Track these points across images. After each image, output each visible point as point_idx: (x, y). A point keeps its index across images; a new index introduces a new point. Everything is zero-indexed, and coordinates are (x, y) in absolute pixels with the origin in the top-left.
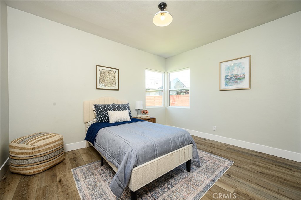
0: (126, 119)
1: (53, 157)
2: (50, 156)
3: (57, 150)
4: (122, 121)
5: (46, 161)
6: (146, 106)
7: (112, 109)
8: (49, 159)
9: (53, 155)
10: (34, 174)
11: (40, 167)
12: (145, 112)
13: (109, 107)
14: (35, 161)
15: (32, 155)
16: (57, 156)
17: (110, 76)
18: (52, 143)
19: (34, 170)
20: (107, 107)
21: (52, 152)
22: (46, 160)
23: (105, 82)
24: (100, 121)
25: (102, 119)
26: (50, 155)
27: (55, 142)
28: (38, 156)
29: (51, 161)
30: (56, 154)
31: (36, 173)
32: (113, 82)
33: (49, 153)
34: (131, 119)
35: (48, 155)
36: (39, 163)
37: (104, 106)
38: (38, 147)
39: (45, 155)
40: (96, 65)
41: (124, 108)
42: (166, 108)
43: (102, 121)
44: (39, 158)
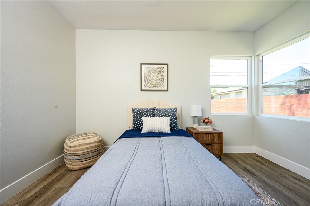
0: (163, 129)
1: (86, 158)
2: (83, 157)
3: (91, 152)
4: (158, 132)
5: (80, 161)
6: (211, 112)
7: (149, 114)
8: (83, 159)
9: (87, 156)
10: (72, 169)
11: (75, 165)
12: (206, 121)
13: (146, 111)
14: (72, 159)
15: (70, 153)
16: (91, 158)
17: (157, 74)
18: (86, 145)
19: (72, 166)
20: (144, 111)
21: (86, 153)
22: (80, 159)
23: (150, 82)
24: (134, 128)
25: (137, 125)
26: (84, 155)
27: (89, 144)
28: (74, 155)
29: (84, 162)
30: (90, 155)
31: (73, 169)
32: (160, 80)
33: (82, 154)
34: (171, 130)
35: (82, 156)
36: (75, 161)
37: (141, 110)
38: (74, 147)
39: (79, 154)
40: (141, 64)
41: (165, 113)
42: (254, 116)
43: (137, 128)
44: (75, 157)
